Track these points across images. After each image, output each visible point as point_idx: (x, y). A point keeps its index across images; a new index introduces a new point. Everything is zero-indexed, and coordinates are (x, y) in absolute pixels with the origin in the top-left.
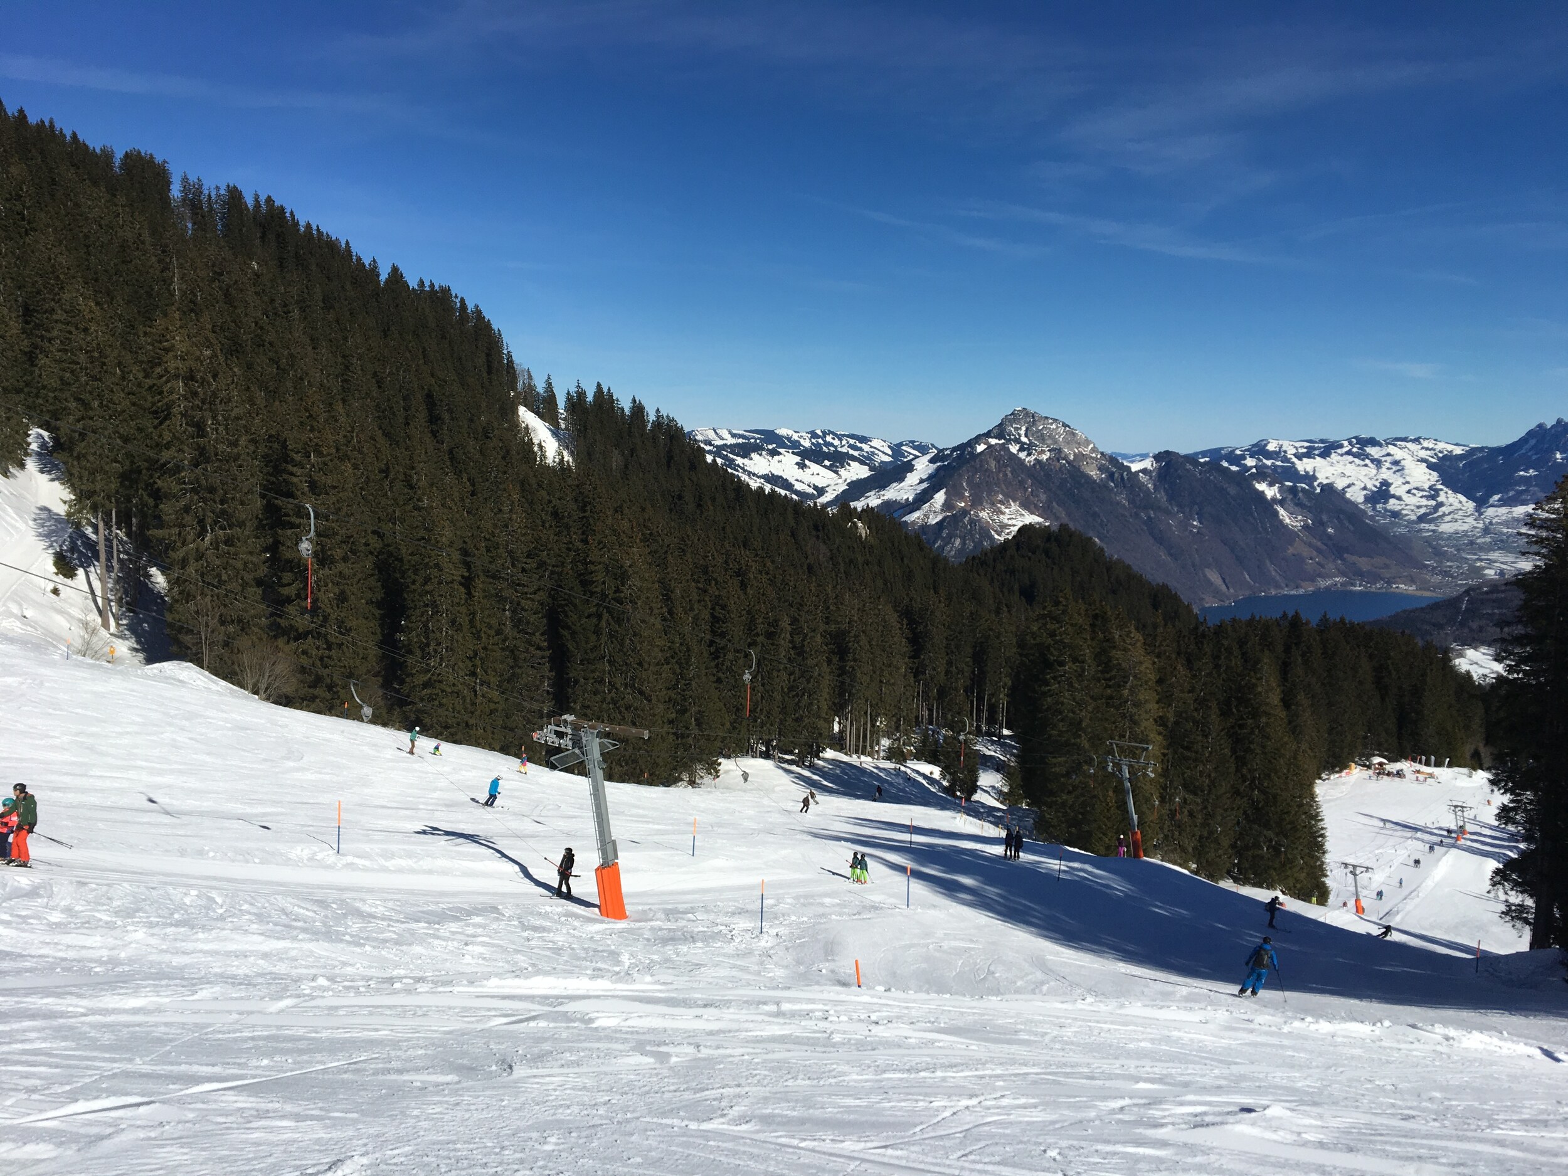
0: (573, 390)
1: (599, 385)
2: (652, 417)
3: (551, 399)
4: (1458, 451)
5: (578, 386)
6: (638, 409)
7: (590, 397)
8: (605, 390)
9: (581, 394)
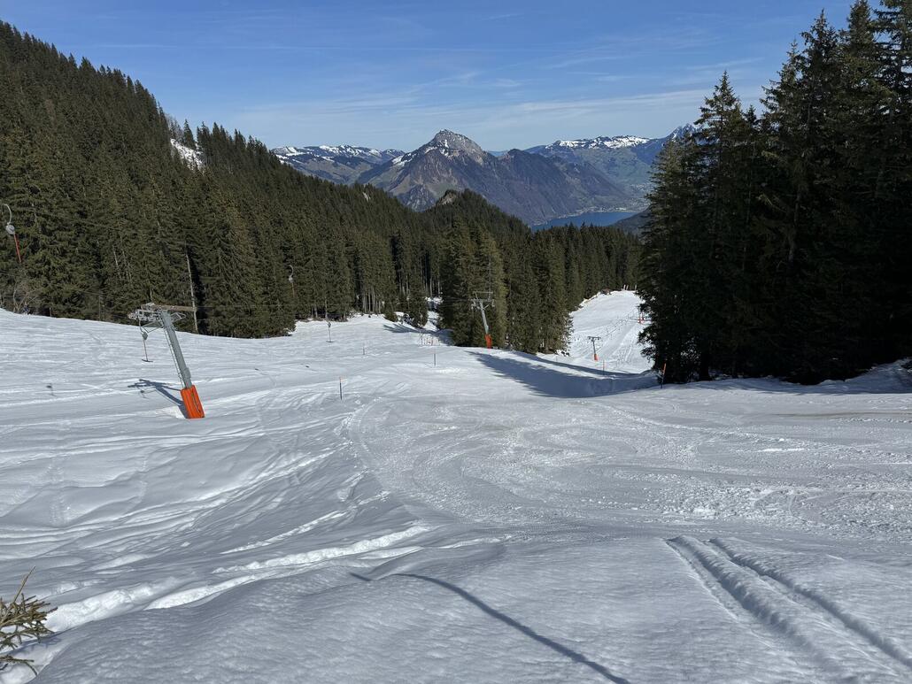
0: (201, 127)
1: (215, 124)
2: (247, 141)
3: (188, 134)
4: (645, 141)
5: (203, 126)
6: (239, 137)
7: (211, 131)
8: (219, 127)
9: (205, 130)
